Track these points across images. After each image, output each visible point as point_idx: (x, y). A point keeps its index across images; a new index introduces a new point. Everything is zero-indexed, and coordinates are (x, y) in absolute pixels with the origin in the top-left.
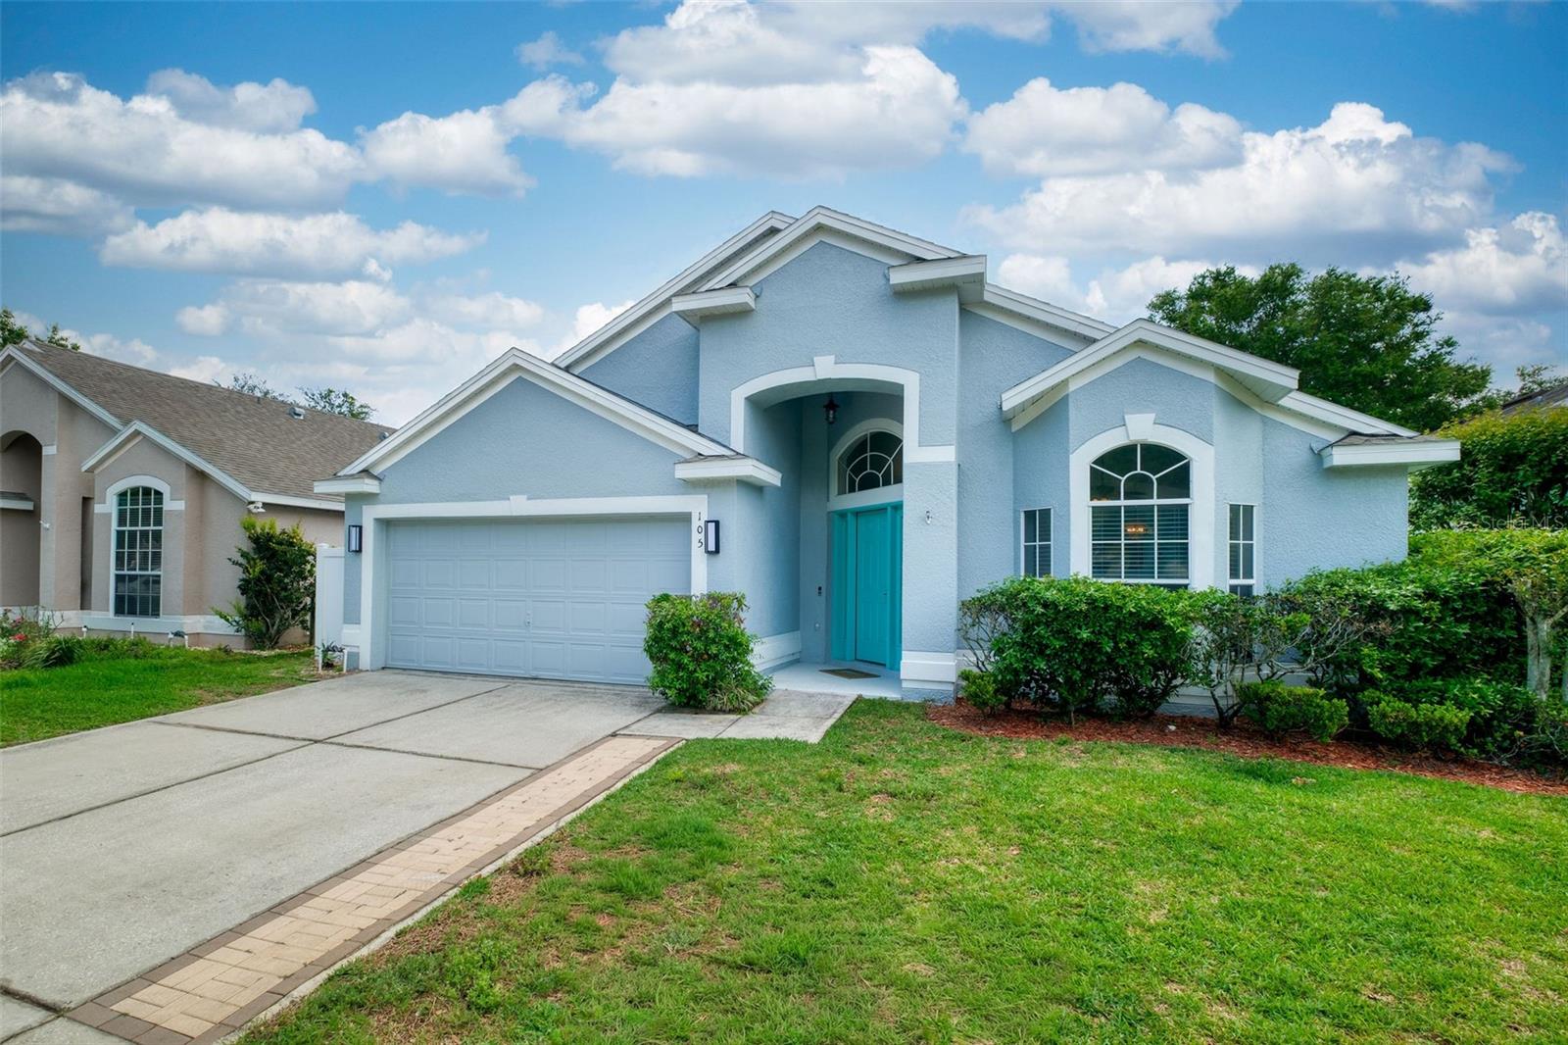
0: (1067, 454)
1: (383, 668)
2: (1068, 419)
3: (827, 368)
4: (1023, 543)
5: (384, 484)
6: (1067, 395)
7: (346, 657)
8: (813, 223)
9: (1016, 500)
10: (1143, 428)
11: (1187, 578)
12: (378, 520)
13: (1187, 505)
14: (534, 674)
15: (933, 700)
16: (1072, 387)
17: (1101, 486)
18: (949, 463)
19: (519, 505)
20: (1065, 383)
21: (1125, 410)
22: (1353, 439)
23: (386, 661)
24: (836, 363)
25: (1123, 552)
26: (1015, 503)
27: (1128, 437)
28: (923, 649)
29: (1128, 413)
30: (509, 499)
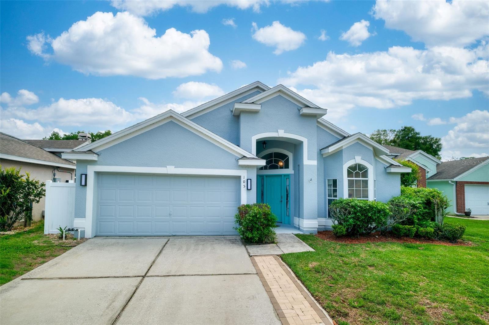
0: (342, 165)
1: (95, 237)
2: (342, 156)
3: (281, 134)
4: (327, 188)
5: (100, 156)
6: (342, 150)
7: (79, 233)
8: (279, 89)
9: (325, 176)
10: (358, 160)
11: (368, 198)
12: (95, 172)
13: (368, 180)
14: (174, 234)
15: (312, 233)
16: (344, 148)
17: (350, 174)
18: (315, 165)
19: (171, 170)
20: (342, 146)
21: (355, 155)
22: (393, 166)
23: (96, 233)
24: (284, 133)
25: (362, 191)
26: (324, 177)
27: (356, 162)
28: (310, 218)
29: (356, 156)
30: (166, 167)
